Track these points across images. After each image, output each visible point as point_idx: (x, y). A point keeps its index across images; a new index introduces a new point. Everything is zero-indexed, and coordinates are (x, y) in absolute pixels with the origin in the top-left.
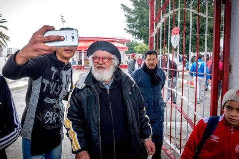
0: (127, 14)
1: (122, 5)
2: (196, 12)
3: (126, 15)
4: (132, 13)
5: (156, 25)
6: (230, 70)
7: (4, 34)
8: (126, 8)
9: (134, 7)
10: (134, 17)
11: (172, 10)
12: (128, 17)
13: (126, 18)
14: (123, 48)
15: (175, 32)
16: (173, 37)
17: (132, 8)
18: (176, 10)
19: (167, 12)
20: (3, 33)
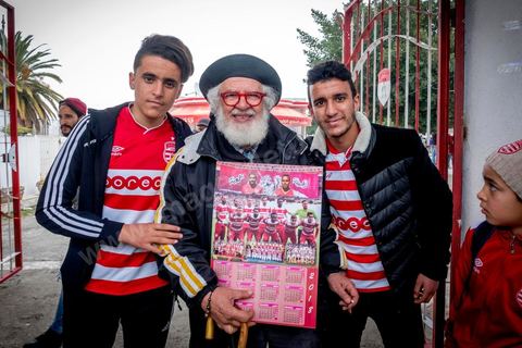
0: (308, 49)
1: (298, 30)
2: (414, 40)
3: (306, 52)
4: (319, 47)
5: (354, 66)
6: (465, 136)
7: (52, 92)
8: (306, 38)
9: (323, 34)
10: (323, 56)
11: (378, 37)
12: (311, 55)
13: (306, 57)
14: (301, 120)
15: (384, 76)
16: (381, 85)
17: (320, 37)
18: (385, 38)
19: (371, 41)
20: (51, 88)
